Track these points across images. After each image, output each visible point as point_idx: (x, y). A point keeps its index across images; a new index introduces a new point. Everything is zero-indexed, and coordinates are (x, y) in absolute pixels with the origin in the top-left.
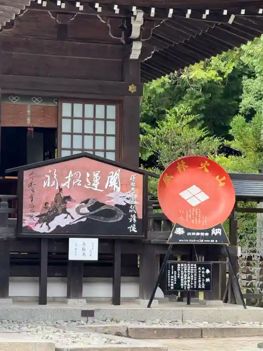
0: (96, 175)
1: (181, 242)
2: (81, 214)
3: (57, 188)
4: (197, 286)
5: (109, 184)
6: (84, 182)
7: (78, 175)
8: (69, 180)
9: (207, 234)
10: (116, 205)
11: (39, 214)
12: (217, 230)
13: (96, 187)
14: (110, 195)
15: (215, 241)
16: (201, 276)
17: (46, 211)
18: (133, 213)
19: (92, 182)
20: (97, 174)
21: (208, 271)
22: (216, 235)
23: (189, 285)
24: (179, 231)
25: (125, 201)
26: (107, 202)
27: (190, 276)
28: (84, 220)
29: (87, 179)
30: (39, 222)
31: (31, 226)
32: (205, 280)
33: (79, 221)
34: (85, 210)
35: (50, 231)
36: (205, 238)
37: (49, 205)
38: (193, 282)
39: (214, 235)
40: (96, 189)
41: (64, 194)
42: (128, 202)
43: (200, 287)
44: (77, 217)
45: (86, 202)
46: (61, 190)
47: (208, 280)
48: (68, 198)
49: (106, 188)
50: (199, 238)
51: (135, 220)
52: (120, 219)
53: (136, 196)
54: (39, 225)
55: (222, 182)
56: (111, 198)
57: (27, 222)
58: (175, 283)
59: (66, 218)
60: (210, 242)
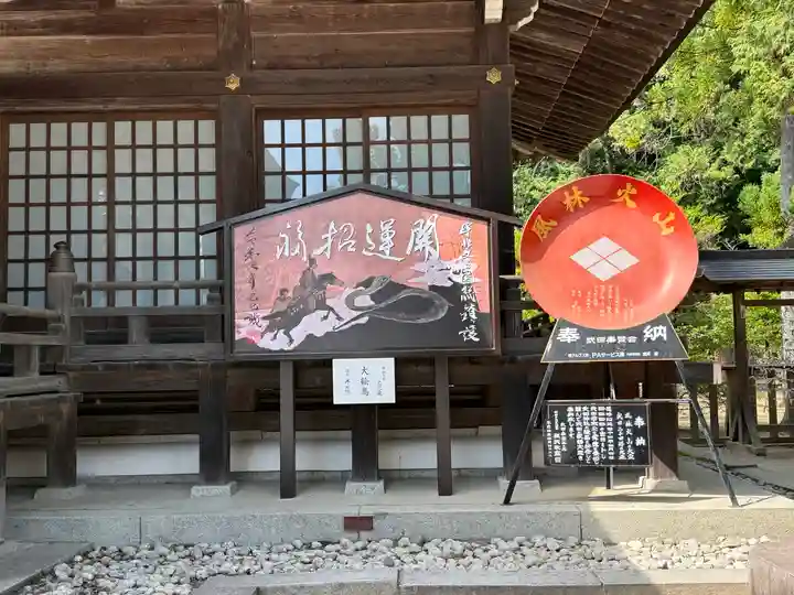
0: (386, 228)
1: (575, 359)
2: (357, 309)
3: (305, 259)
4: (617, 455)
5: (415, 244)
6: (361, 244)
7: (349, 231)
8: (330, 240)
9: (632, 339)
10: (433, 288)
11: (267, 312)
12: (655, 328)
13: (388, 252)
14: (419, 267)
15: (652, 354)
16: (624, 431)
17: (283, 307)
18: (468, 302)
19: (378, 242)
20: (388, 227)
21: (639, 422)
22: (653, 339)
23: (596, 453)
24: (568, 335)
25: (450, 279)
26: (413, 282)
27: (598, 433)
28: (364, 320)
29: (368, 237)
30: (269, 329)
31: (250, 337)
32: (634, 442)
33: (353, 323)
34: (365, 300)
35: (292, 346)
36: (628, 347)
37: (290, 294)
38: (606, 447)
39: (649, 339)
40: (387, 257)
41: (319, 271)
42: (458, 279)
43: (622, 457)
44: (348, 314)
45: (367, 284)
46: (312, 261)
47: (640, 441)
48: (330, 278)
49: (408, 253)
50: (613, 347)
51: (474, 317)
52: (442, 315)
53: (473, 267)
54: (270, 335)
55: (668, 225)
56: (418, 274)
57: (244, 329)
58: (564, 449)
59: (326, 318)
60: (641, 357)
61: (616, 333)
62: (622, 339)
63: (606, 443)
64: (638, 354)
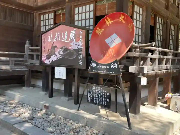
0: (66, 34)
2: (60, 55)
3: (52, 42)
4: (102, 103)
5: (71, 38)
6: (61, 38)
7: (59, 35)
8: (56, 37)
9: (108, 67)
10: (74, 49)
11: (46, 55)
12: (114, 64)
13: (66, 40)
14: (71, 44)
15: (112, 73)
16: (104, 96)
17: (48, 53)
18: (80, 54)
19: (64, 38)
20: (66, 33)
21: (108, 94)
22: (113, 68)
23: (98, 101)
24: (94, 65)
25: (77, 47)
26: (70, 48)
27: (99, 95)
28: (61, 57)
29: (63, 36)
31: (44, 60)
32: (107, 100)
33: (59, 58)
34: (61, 53)
35: (50, 62)
36: (107, 70)
37: (50, 50)
38: (100, 100)
39: (112, 68)
40: (66, 41)
41: (54, 45)
42: (79, 47)
43: (103, 104)
44: (59, 56)
45: (62, 48)
46: (53, 43)
48: (56, 47)
49: (69, 40)
51: (81, 58)
52: (75, 57)
53: (82, 44)
54: (46, 60)
55: (131, 28)
56: (71, 46)
57: (43, 58)
58: (91, 98)
59: (55, 56)
61: (104, 65)
62: (105, 67)
63: (100, 99)
64: (109, 72)
